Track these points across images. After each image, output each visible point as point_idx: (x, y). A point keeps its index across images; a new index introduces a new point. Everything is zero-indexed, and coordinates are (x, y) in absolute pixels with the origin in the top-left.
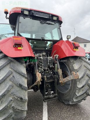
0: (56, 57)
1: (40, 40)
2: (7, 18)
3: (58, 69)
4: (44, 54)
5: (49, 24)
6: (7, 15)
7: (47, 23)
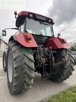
0: (50, 48)
1: (39, 36)
2: (16, 18)
3: (51, 56)
4: (42, 46)
5: (46, 24)
6: (16, 16)
7: (44, 24)
